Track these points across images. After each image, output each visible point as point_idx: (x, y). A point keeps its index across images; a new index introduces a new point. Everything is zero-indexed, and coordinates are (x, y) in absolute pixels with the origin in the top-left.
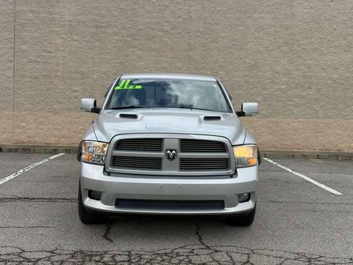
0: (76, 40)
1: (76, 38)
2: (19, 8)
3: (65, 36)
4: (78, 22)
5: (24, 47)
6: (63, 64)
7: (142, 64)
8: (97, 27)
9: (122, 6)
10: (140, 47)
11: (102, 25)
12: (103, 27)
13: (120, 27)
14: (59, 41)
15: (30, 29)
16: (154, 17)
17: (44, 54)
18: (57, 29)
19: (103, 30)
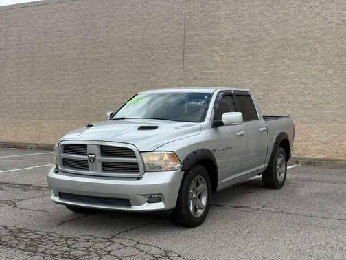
0: (232, 57)
1: (232, 54)
2: (187, 33)
3: (223, 54)
4: (234, 39)
5: (191, 67)
6: (220, 79)
7: (292, 73)
8: (250, 42)
9: (274, 20)
10: (290, 57)
11: (255, 39)
12: (256, 42)
13: (271, 40)
14: (218, 59)
15: (196, 50)
16: (305, 26)
17: (206, 71)
18: (216, 48)
19: (255, 44)
